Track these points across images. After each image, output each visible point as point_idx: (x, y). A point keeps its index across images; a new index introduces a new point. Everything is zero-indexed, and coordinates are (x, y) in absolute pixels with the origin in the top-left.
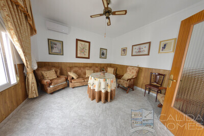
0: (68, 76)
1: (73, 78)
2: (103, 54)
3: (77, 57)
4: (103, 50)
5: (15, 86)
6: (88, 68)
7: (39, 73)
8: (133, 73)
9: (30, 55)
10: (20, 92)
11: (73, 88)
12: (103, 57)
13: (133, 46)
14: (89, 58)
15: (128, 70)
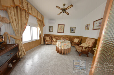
0: (53, 40)
1: (54, 41)
2: (72, 30)
3: (58, 32)
4: (73, 28)
5: (39, 40)
6: (62, 38)
7: (45, 37)
8: (89, 43)
9: (42, 32)
10: (40, 42)
11: (54, 45)
12: (72, 32)
13: (94, 22)
14: (63, 33)
15: (86, 41)
